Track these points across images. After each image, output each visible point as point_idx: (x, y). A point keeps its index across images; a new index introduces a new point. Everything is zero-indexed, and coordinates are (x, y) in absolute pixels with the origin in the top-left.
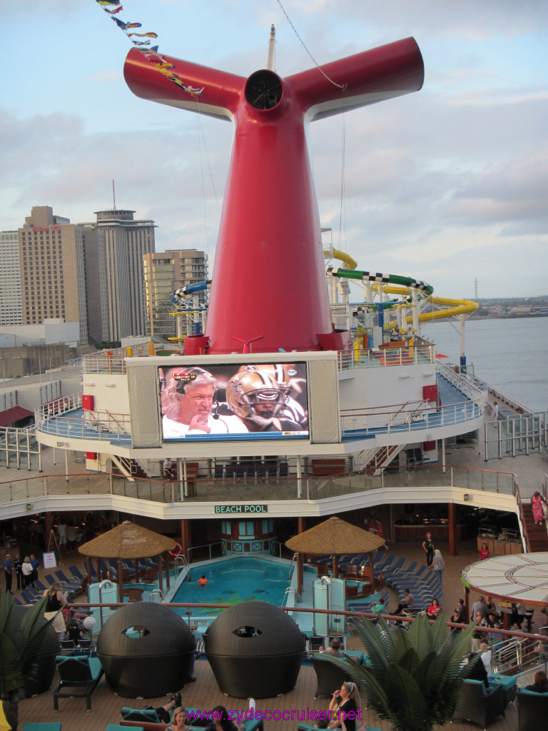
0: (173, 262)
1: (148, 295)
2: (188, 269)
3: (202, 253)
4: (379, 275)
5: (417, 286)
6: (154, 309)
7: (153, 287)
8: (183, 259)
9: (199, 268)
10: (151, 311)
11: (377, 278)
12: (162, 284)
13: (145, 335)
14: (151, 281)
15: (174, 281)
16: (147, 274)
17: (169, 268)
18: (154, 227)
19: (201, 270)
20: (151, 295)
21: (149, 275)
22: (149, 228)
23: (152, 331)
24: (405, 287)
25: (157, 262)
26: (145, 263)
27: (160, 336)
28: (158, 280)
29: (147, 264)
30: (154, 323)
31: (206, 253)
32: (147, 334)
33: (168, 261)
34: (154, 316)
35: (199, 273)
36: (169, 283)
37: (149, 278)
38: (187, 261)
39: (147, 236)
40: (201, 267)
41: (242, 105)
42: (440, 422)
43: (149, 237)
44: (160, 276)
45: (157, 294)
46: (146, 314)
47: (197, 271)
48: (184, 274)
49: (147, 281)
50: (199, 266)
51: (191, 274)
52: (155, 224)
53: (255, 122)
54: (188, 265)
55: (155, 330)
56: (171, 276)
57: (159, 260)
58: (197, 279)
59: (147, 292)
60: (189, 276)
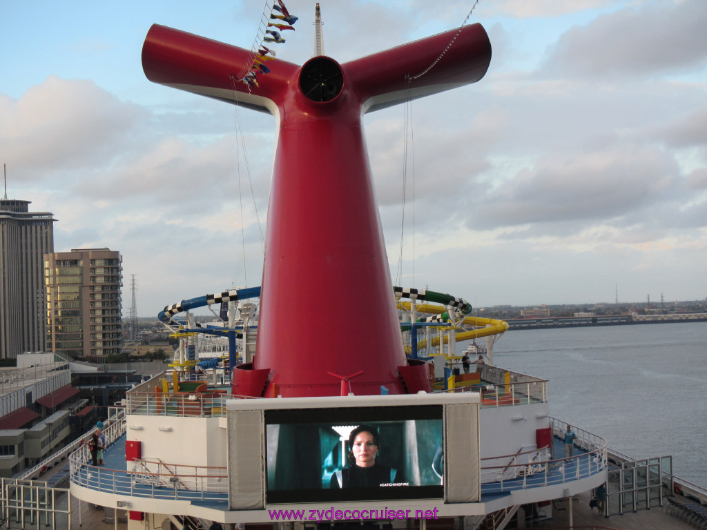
0: (81, 263)
1: (50, 302)
2: (100, 271)
3: (117, 253)
4: (414, 291)
5: (456, 304)
6: (57, 320)
7: (56, 293)
8: (93, 261)
9: (112, 271)
10: (53, 322)
11: (411, 295)
12: (67, 289)
13: (44, 351)
14: (54, 286)
15: (82, 286)
16: (49, 277)
17: (77, 271)
18: (52, 220)
19: (115, 273)
20: (53, 303)
21: (52, 279)
22: (46, 222)
23: (54, 346)
24: (442, 305)
25: (62, 263)
26: (46, 264)
27: (65, 352)
28: (62, 285)
29: (49, 265)
30: (57, 336)
31: (121, 253)
32: (47, 349)
33: (74, 263)
34: (57, 328)
35: (113, 277)
36: (76, 289)
37: (52, 282)
38: (98, 263)
39: (44, 231)
40: (115, 270)
41: (291, 95)
42: (574, 474)
43: (46, 233)
44: (64, 280)
45: (60, 301)
46: (46, 326)
47: (110, 274)
48: (94, 278)
49: (48, 286)
50: (112, 268)
51: (103, 279)
52: (54, 217)
53: (306, 114)
54: (100, 267)
55: (58, 346)
56: (78, 279)
57: (64, 261)
58: (110, 284)
59: (48, 299)
60: (100, 280)
